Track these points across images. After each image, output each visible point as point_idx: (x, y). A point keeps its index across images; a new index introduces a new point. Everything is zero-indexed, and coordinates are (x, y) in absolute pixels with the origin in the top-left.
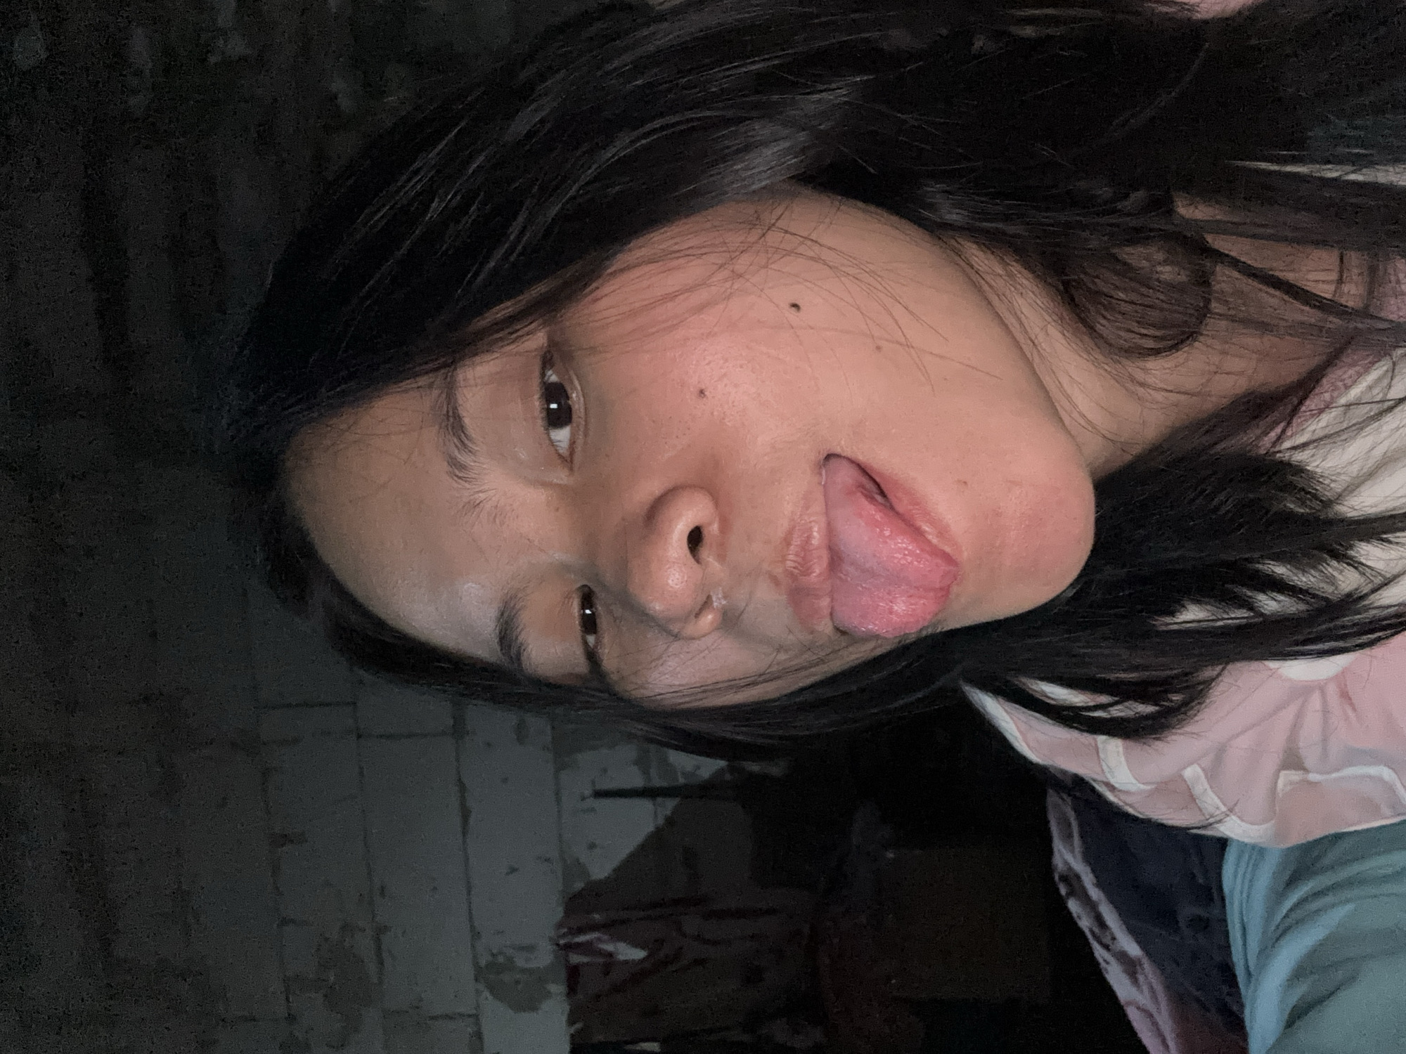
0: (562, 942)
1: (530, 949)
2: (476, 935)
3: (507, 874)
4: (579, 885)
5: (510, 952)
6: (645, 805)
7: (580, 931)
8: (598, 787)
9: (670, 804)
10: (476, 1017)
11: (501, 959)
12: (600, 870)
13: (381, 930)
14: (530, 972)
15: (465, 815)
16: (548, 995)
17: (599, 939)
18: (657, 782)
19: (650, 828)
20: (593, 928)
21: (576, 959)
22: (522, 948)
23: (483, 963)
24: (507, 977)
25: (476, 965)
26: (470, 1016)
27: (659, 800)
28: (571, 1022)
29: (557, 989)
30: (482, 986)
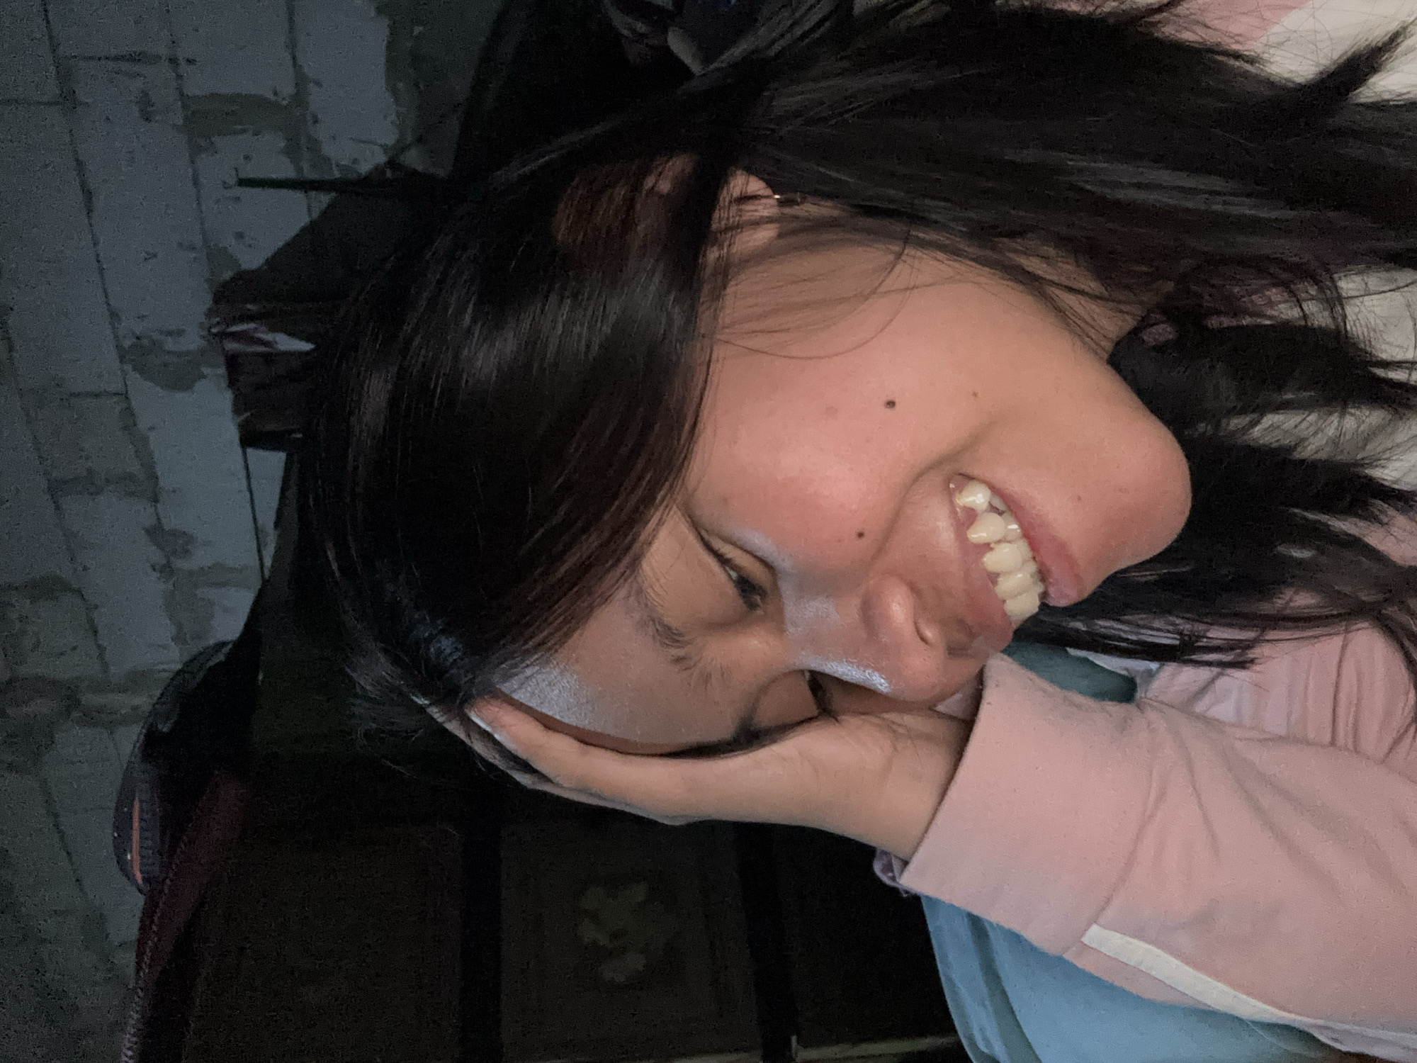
0: (214, 330)
1: (180, 333)
2: (114, 315)
3: (147, 258)
4: (227, 275)
5: (156, 336)
6: (297, 197)
7: (235, 321)
8: (243, 175)
9: (324, 199)
10: (125, 396)
11: (146, 342)
12: (252, 260)
14: (180, 355)
15: (88, 194)
16: (202, 376)
17: (255, 329)
18: (310, 174)
19: (304, 220)
20: (250, 318)
21: (232, 346)
22: (169, 333)
23: (127, 343)
24: (154, 359)
25: (119, 347)
26: (118, 394)
27: (313, 194)
28: (237, 410)
29: (215, 372)
30: (128, 367)
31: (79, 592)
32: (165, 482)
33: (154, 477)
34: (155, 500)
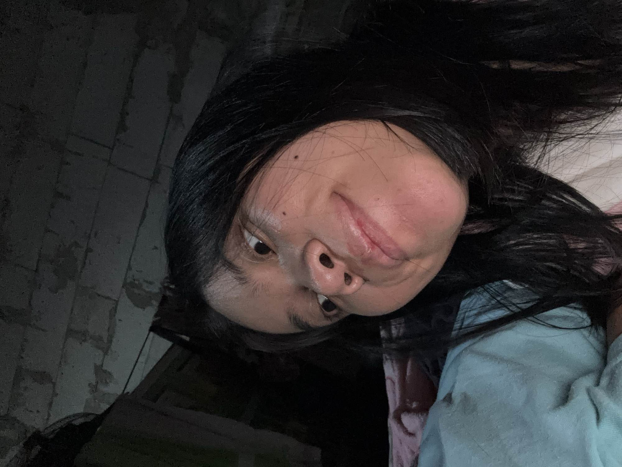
0: (165, 285)
1: (151, 283)
2: (129, 268)
3: (153, 249)
5: (141, 281)
10: (117, 302)
11: (137, 282)
13: (89, 250)
14: (147, 292)
15: (144, 216)
16: (152, 305)
21: (168, 293)
22: (147, 282)
23: (129, 280)
24: (136, 291)
25: (125, 281)
26: (115, 300)
28: (156, 315)
29: (156, 303)
30: (124, 290)
31: (54, 384)
32: (114, 347)
33: (110, 341)
34: (106, 353)
